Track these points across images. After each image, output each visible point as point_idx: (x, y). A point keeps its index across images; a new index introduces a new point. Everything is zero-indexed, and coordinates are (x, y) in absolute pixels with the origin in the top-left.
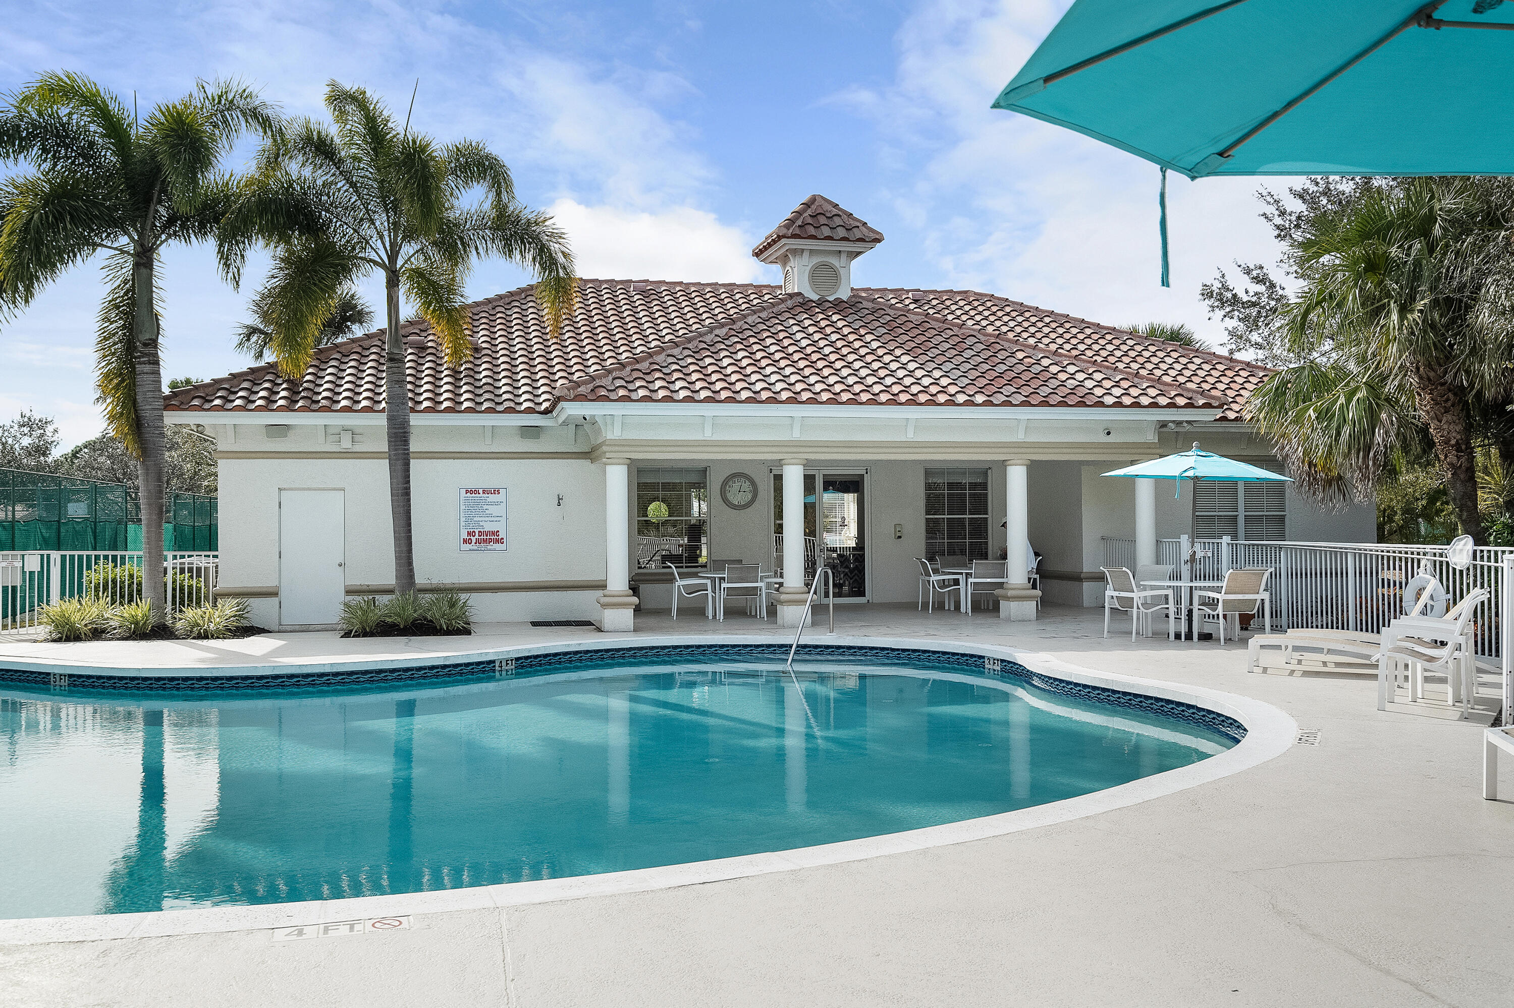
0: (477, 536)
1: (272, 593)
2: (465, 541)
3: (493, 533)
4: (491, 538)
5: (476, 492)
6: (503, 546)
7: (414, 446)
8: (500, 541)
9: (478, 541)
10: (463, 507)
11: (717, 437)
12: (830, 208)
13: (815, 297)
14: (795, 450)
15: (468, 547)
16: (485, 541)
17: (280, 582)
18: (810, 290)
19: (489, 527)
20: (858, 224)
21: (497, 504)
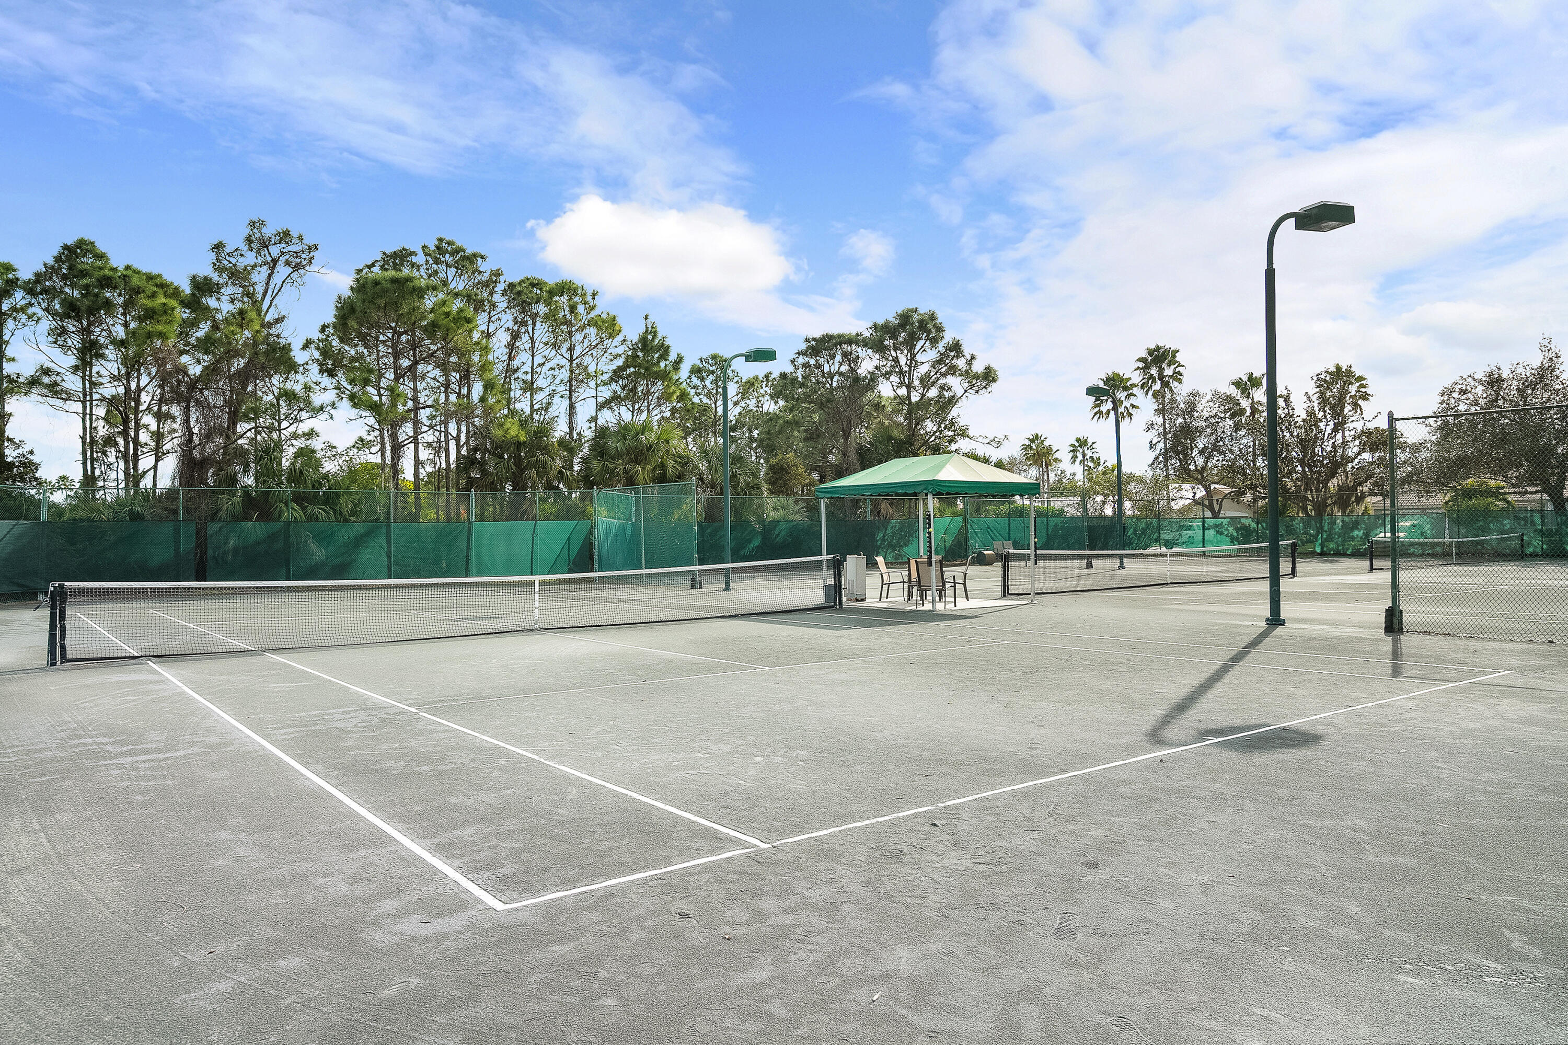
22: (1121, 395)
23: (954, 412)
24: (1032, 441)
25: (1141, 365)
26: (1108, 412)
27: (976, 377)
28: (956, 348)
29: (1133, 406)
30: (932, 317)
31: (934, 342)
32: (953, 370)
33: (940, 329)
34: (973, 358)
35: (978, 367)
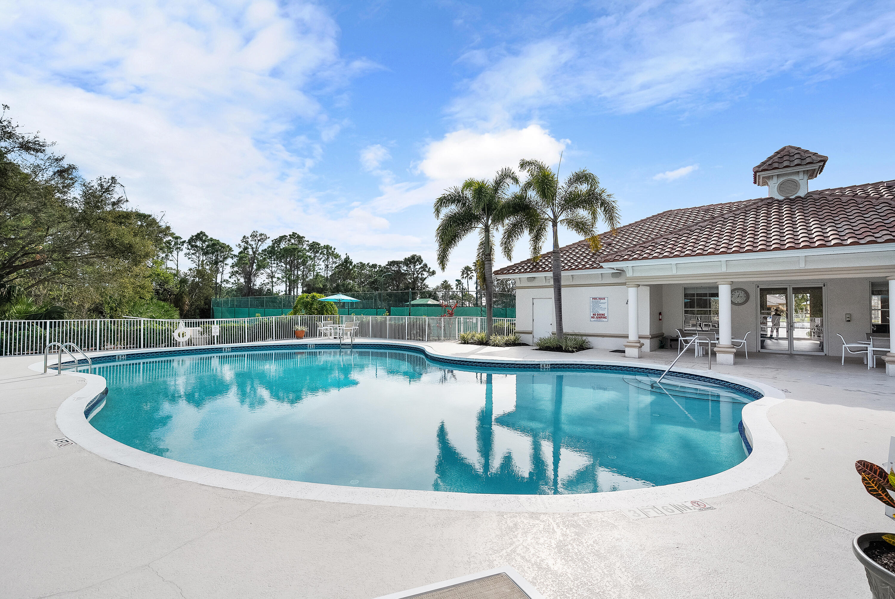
0: (595, 317)
1: (530, 333)
2: (592, 317)
3: (602, 315)
4: (601, 316)
5: (596, 299)
6: (606, 320)
7: (563, 283)
8: (605, 318)
9: (597, 318)
10: (591, 305)
11: (680, 273)
12: (793, 150)
13: (781, 198)
14: (725, 277)
15: (593, 319)
16: (599, 318)
17: (533, 329)
18: (778, 194)
19: (601, 312)
20: (810, 155)
21: (604, 303)
22: (469, 272)
23: (425, 282)
24: (444, 282)
25: (474, 264)
26: (466, 277)
27: (430, 273)
28: (426, 265)
29: (472, 276)
30: (420, 257)
31: (420, 264)
32: (425, 270)
33: (422, 261)
34: (430, 268)
35: (431, 270)
